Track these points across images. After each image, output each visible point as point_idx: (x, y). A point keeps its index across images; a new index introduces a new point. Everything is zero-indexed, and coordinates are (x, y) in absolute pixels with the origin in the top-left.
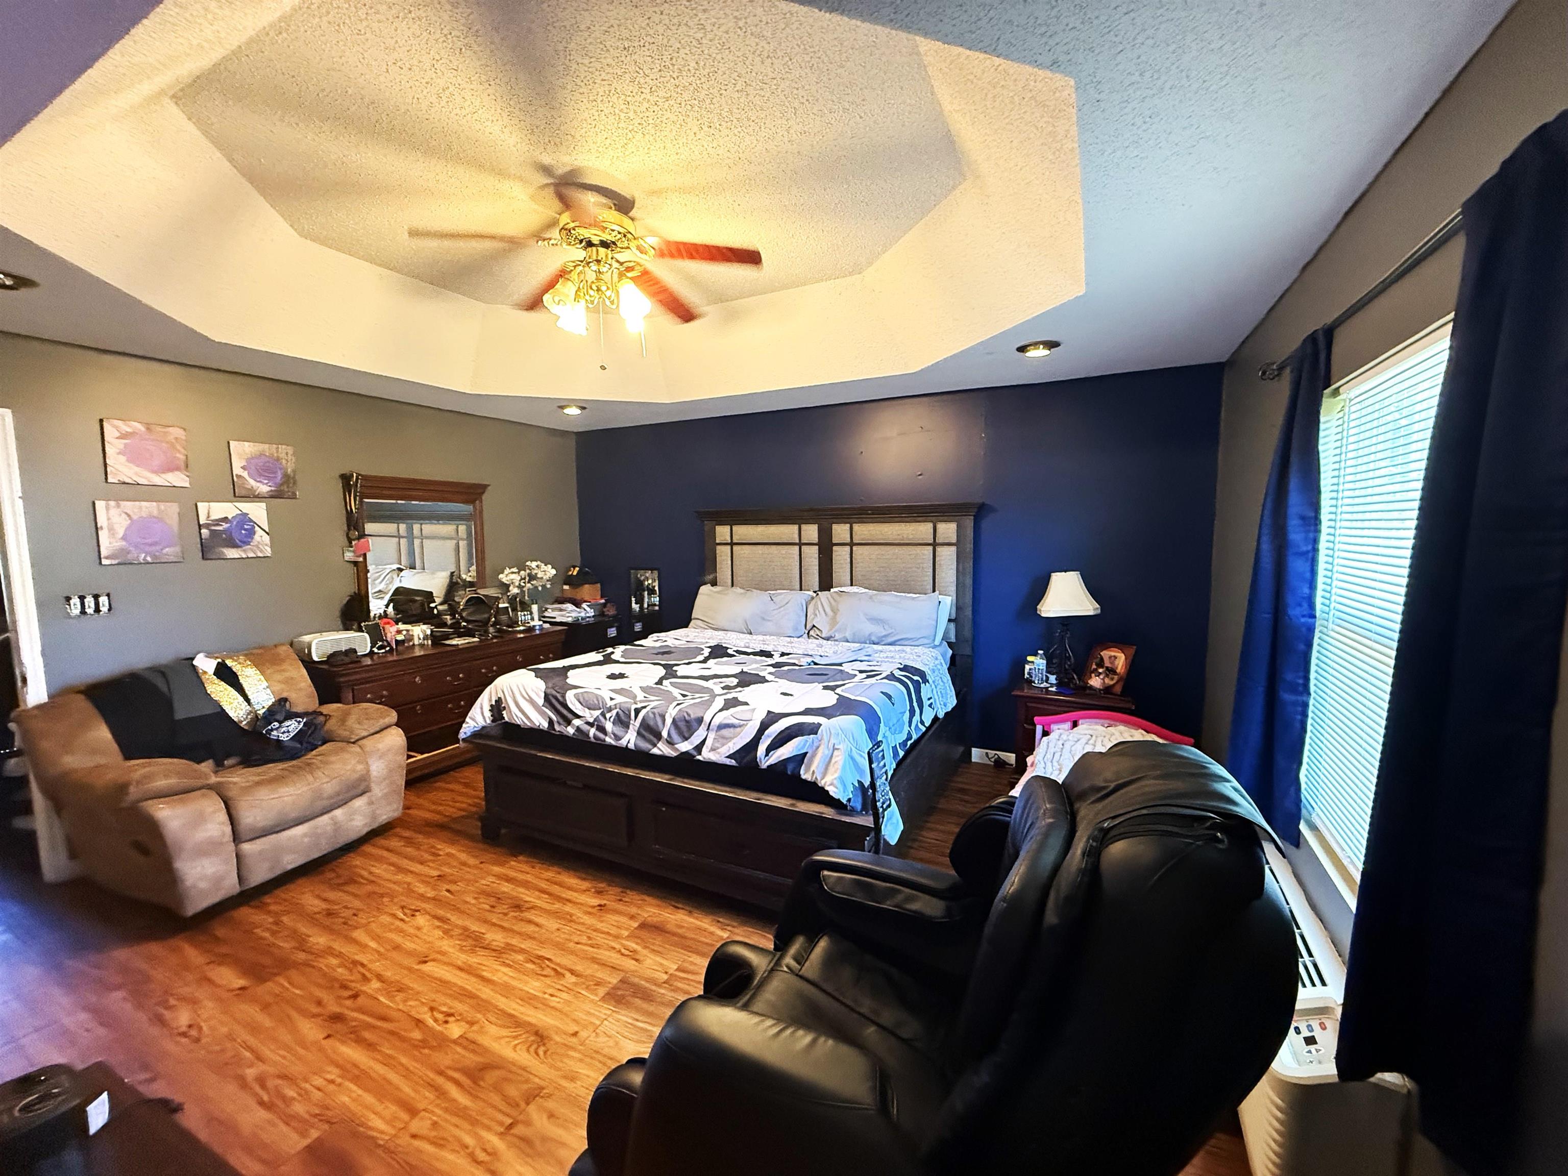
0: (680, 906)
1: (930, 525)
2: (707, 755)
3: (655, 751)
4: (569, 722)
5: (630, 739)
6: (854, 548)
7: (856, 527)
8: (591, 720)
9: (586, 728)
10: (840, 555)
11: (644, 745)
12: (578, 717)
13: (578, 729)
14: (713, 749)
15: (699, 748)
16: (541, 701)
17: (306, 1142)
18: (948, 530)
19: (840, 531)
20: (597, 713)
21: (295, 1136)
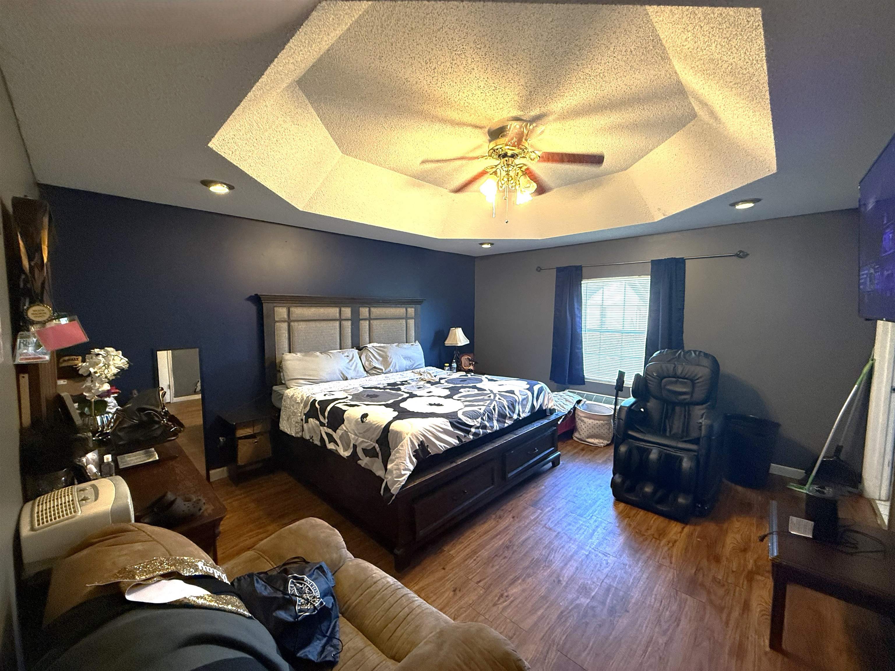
0: (521, 494)
1: (404, 309)
2: (523, 415)
3: (506, 425)
4: (468, 432)
5: (496, 426)
6: (371, 322)
7: (373, 309)
8: (478, 425)
9: (477, 430)
10: (364, 325)
11: (501, 425)
12: (471, 426)
13: (475, 434)
14: (523, 412)
15: (519, 415)
16: (450, 428)
17: (689, 597)
18: (411, 311)
19: (364, 311)
20: (479, 420)
21: (688, 603)
